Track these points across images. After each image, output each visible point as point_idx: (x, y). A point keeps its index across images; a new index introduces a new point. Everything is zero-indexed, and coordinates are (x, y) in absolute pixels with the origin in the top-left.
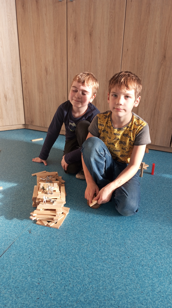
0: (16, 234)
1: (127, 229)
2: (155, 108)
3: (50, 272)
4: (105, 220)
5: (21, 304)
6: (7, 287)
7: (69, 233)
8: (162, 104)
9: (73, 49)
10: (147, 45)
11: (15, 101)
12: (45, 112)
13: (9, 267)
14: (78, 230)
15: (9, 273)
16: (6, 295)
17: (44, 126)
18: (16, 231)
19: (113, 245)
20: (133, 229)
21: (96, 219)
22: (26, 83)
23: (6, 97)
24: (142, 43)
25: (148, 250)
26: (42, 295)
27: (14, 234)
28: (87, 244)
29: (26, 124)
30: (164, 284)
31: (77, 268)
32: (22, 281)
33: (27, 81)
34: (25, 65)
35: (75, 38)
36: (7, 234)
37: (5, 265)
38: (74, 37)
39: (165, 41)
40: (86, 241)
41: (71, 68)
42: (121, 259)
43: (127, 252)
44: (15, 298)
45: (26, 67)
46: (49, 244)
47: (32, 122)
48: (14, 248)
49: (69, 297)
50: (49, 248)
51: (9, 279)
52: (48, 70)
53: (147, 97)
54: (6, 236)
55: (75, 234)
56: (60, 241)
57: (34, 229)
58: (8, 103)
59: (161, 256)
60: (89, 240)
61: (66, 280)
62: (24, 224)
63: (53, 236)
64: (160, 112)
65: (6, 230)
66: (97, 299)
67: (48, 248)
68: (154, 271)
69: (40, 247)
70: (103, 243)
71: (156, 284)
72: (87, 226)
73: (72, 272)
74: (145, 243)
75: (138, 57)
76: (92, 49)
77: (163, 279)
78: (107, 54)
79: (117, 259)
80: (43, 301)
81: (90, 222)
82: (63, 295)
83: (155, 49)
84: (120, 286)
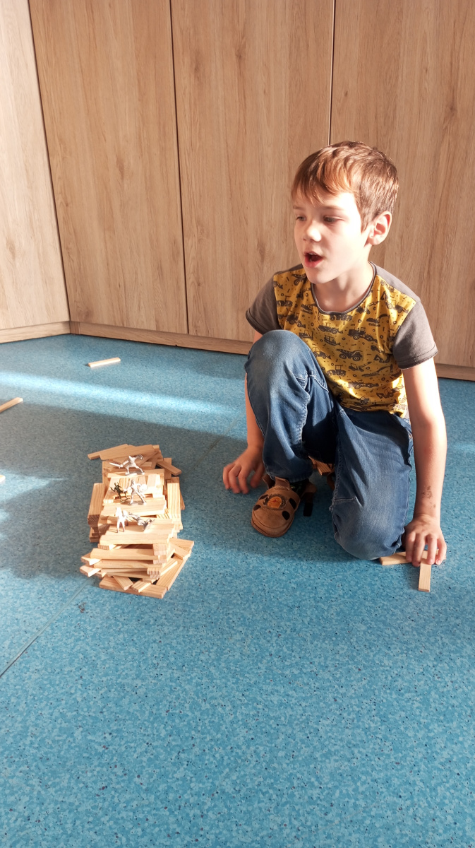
0: (45, 615)
1: (356, 592)
2: (431, 256)
3: (139, 715)
4: (294, 570)
5: (56, 804)
6: (17, 760)
7: (192, 608)
8: (451, 244)
9: (192, 101)
10: (400, 78)
11: (39, 259)
12: (122, 284)
13: (22, 706)
14: (216, 599)
15: (24, 721)
16: (14, 781)
17: (121, 325)
18: (43, 607)
19: (314, 636)
20: (373, 592)
21: (269, 569)
22: (67, 205)
23: (11, 248)
24: (386, 73)
25: (416, 647)
26: (113, 777)
27: (38, 615)
28: (243, 636)
29: (72, 320)
30: (461, 739)
31: (214, 702)
32: (58, 741)
33: (69, 200)
34: (60, 153)
35: (198, 68)
36: (18, 616)
37: (13, 700)
38: (194, 66)
39: (451, 64)
40: (240, 629)
41: (189, 155)
42: (338, 676)
43: (355, 654)
44: (39, 788)
45: (63, 158)
46: (135, 639)
47: (89, 314)
48: (38, 653)
49: (191, 782)
50: (135, 650)
51: (23, 734)
52: (126, 164)
53: (407, 227)
54: (16, 621)
55: (210, 612)
56: (166, 631)
57: (94, 602)
58: (18, 264)
59: (452, 664)
60: (249, 626)
61: (181, 736)
62: (65, 587)
63: (146, 617)
64: (444, 269)
65: (17, 605)
66: (271, 786)
67: (133, 650)
68: (433, 705)
69: (111, 650)
70: (288, 632)
71: (439, 740)
72: (242, 587)
73: (199, 713)
74: (407, 629)
75: (376, 114)
76: (245, 98)
77: (460, 727)
78: (287, 111)
79: (327, 676)
80: (117, 794)
81: (250, 576)
82: (173, 777)
83: (425, 89)
84: (336, 747)
